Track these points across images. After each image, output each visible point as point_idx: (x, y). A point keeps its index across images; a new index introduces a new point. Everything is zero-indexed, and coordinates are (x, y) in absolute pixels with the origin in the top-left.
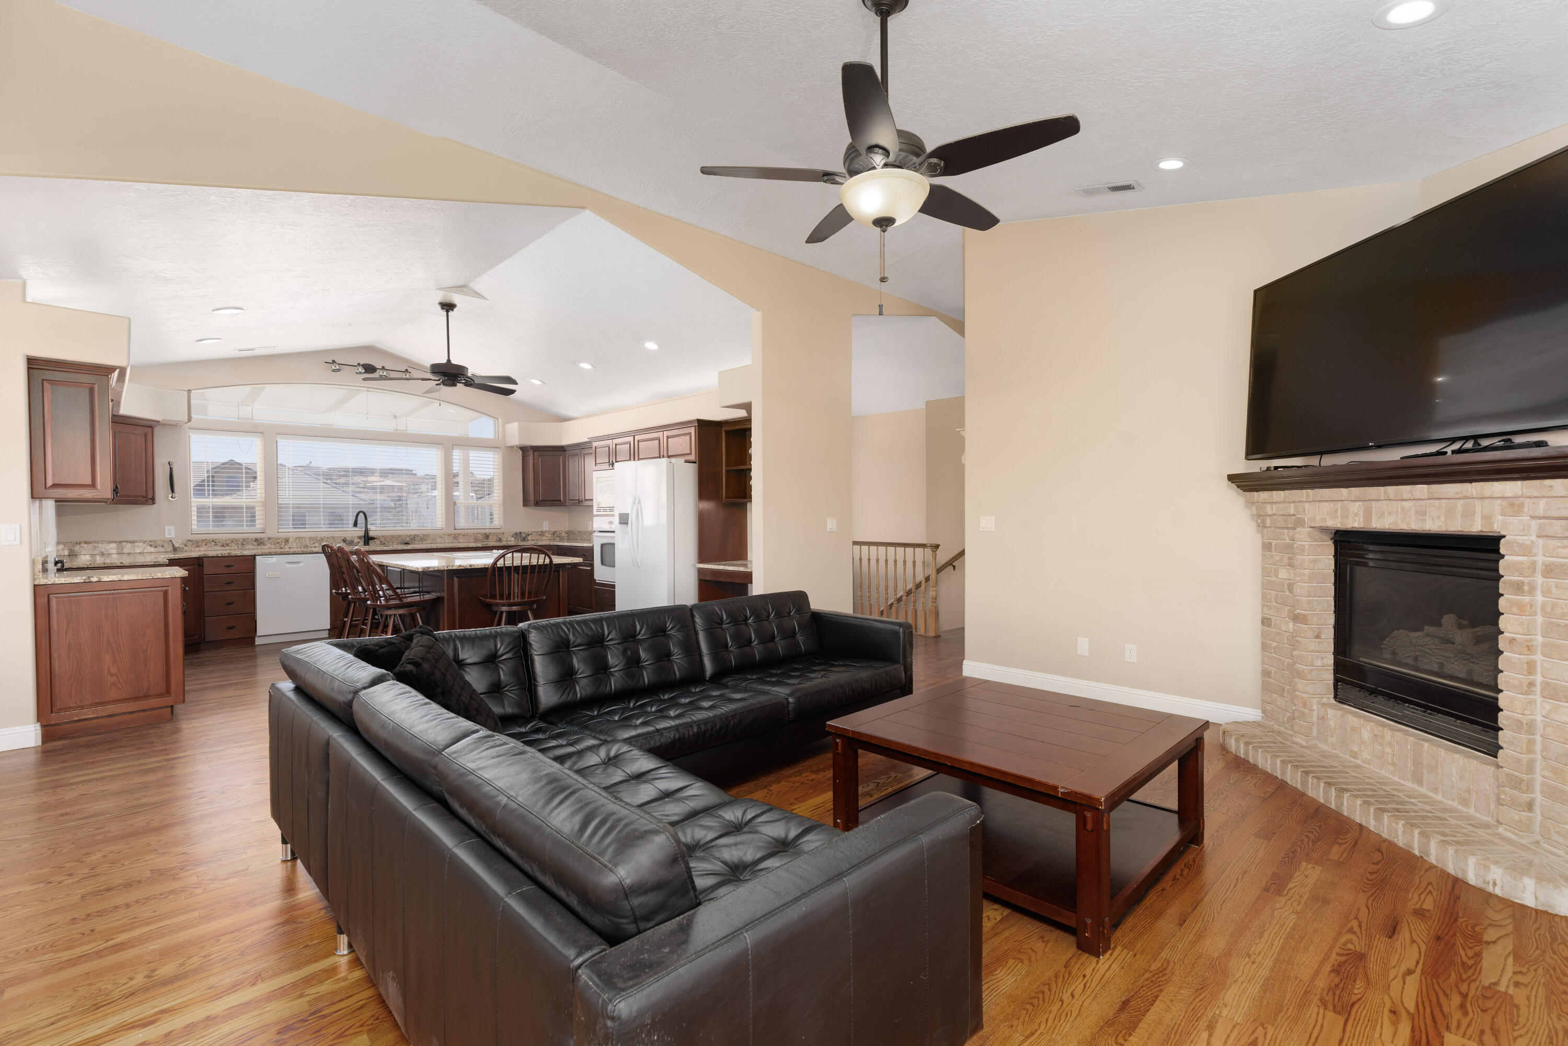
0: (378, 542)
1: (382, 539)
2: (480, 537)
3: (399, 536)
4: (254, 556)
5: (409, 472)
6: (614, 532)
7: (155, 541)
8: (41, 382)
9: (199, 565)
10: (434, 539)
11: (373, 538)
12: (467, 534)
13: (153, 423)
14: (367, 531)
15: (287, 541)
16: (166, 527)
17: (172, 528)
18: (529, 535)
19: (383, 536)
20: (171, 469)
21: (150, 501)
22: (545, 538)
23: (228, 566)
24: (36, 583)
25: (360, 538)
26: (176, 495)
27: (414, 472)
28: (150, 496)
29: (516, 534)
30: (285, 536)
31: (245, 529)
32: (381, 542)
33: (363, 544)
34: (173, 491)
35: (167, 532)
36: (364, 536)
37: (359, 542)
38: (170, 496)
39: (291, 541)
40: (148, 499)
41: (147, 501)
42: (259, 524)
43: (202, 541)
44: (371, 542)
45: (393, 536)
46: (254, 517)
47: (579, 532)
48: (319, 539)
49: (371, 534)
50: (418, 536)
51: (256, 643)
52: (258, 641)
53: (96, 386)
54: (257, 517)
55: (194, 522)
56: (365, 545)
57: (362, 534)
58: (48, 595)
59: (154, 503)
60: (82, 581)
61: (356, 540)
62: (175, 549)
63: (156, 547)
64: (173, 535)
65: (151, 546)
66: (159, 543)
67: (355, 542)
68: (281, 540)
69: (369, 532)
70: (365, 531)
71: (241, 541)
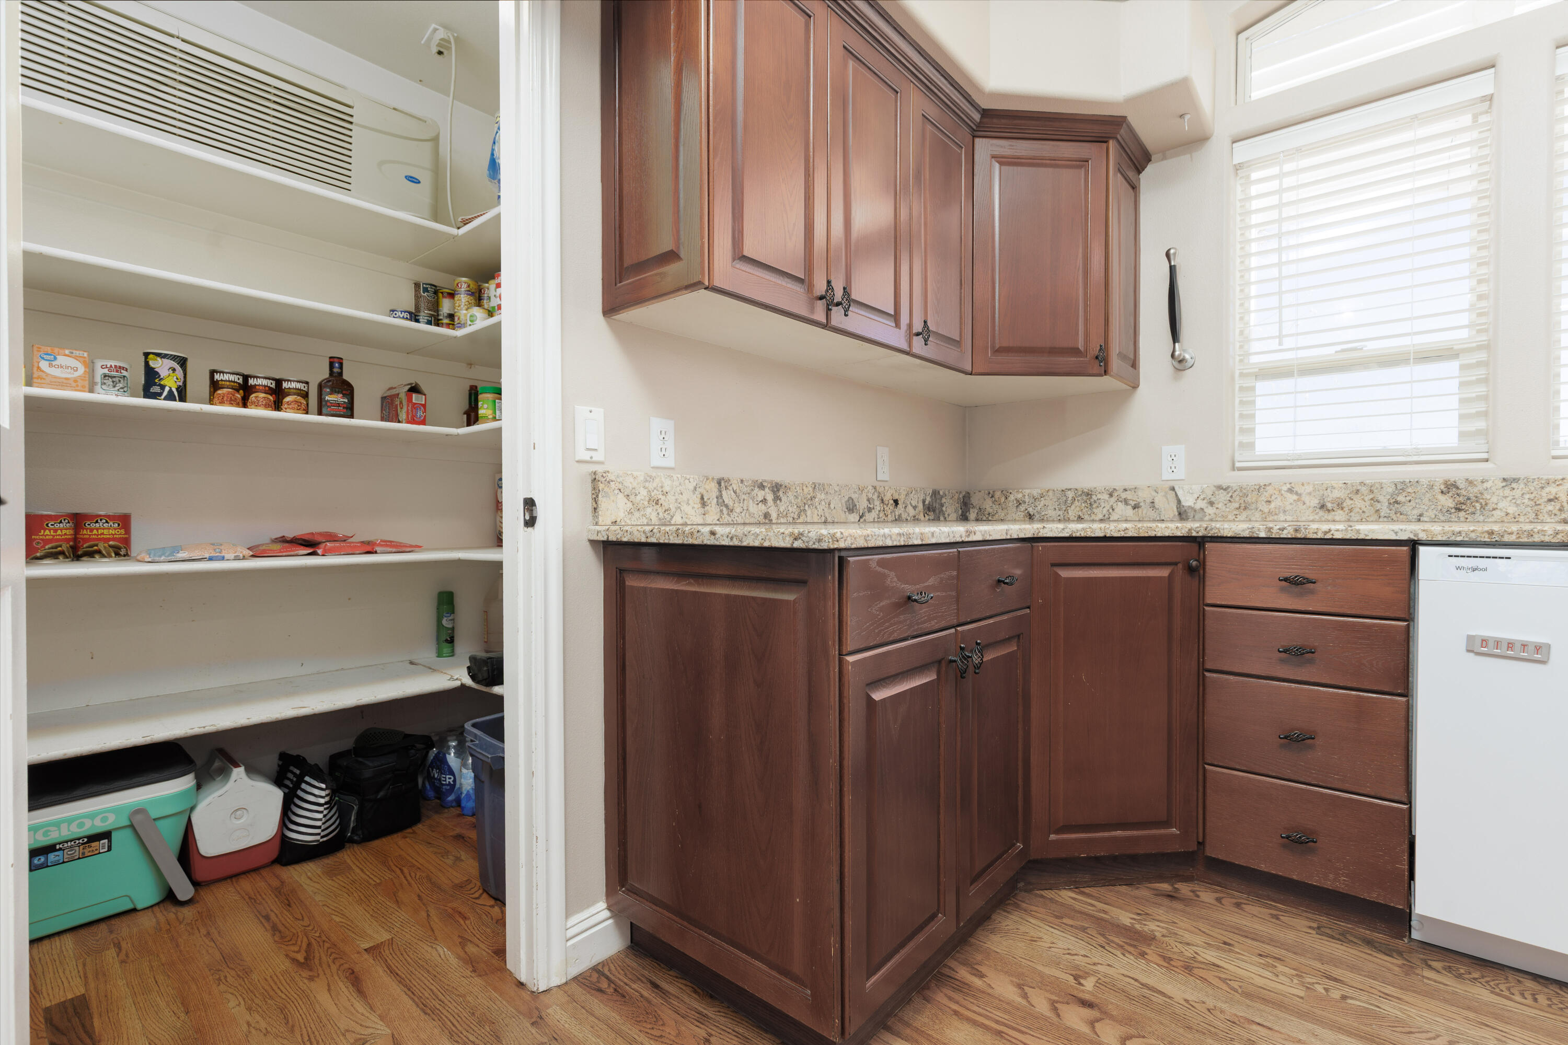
4: (1416, 545)
7: (1135, 490)
9: (1191, 565)
16: (1166, 450)
17: (1179, 450)
20: (1173, 270)
23: (1293, 581)
26: (1182, 346)
34: (1175, 337)
41: (1088, 363)
62: (1182, 514)
63: (1136, 507)
64: (1180, 474)
65: (1126, 502)
66: (1144, 496)
68: (1564, 487)
71: (1390, 490)
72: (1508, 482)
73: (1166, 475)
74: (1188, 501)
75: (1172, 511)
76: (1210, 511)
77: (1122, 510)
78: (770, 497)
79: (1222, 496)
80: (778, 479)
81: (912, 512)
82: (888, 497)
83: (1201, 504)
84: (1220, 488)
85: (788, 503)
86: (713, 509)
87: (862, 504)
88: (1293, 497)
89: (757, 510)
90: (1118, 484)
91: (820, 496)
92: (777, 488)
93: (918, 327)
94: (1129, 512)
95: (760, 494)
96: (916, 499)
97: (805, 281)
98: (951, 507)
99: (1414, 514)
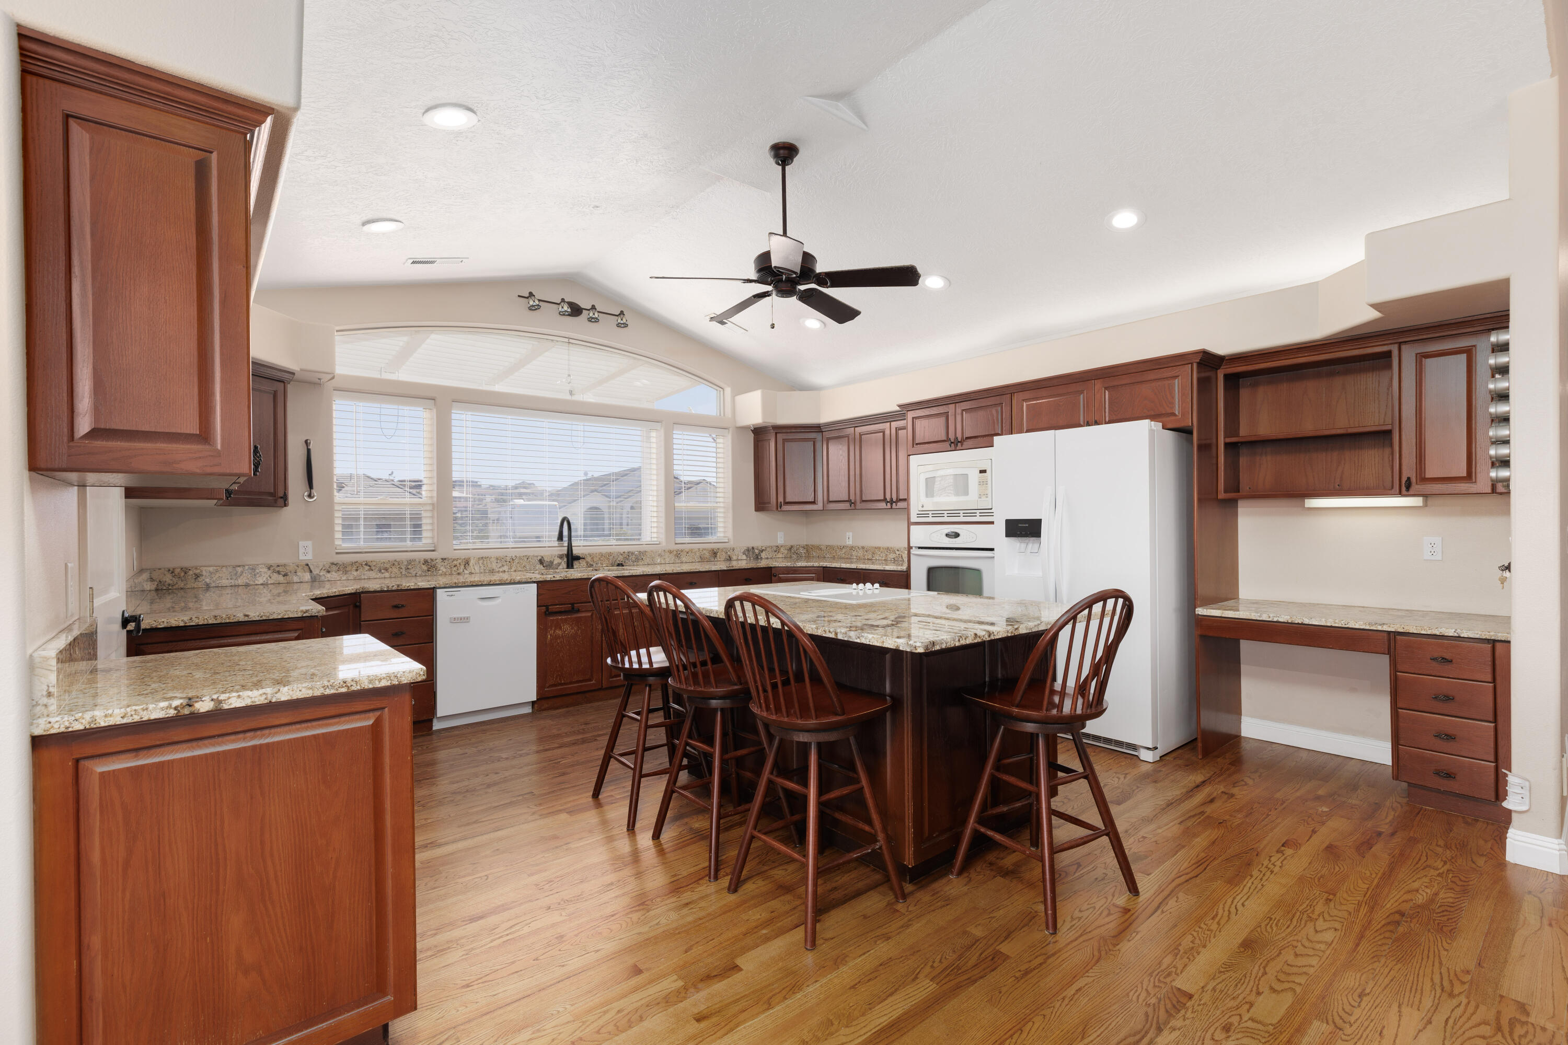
0: (583, 563)
1: (590, 560)
2: (707, 554)
3: (610, 554)
4: (433, 590)
5: (475, 485)
6: (992, 550)
7: (285, 565)
8: (59, 119)
9: (356, 606)
10: (653, 558)
11: (578, 558)
12: (691, 550)
13: (286, 376)
14: (570, 547)
15: (467, 563)
16: (301, 543)
17: (309, 544)
18: (762, 551)
19: (590, 555)
20: (309, 451)
21: (281, 501)
22: (780, 555)
23: (396, 607)
24: (38, 732)
25: (561, 557)
26: (314, 492)
27: (479, 483)
28: (281, 494)
29: (748, 550)
30: (463, 555)
31: (409, 544)
32: (587, 563)
33: (565, 566)
34: (311, 486)
35: (301, 551)
36: (567, 556)
37: (559, 564)
38: (306, 494)
39: (472, 563)
40: (278, 499)
41: (276, 501)
42: (427, 538)
43: (352, 564)
44: (576, 564)
45: (602, 555)
46: (420, 526)
47: (827, 546)
48: (508, 559)
49: (576, 551)
50: (633, 553)
51: (434, 728)
52: (437, 726)
53: (214, 156)
54: (424, 527)
55: (338, 535)
56: (568, 567)
57: (564, 550)
58: (77, 761)
59: (285, 505)
60: (172, 712)
61: (557, 561)
63: (285, 575)
64: (309, 557)
65: (279, 572)
66: (290, 569)
67: (555, 563)
68: (459, 561)
69: (573, 548)
70: (568, 547)
71: (405, 563)
72: (443, 559)
73: (302, 557)
77: (276, 578)
84: (333, 564)
90: (275, 560)
94: (279, 578)
99: (414, 573)
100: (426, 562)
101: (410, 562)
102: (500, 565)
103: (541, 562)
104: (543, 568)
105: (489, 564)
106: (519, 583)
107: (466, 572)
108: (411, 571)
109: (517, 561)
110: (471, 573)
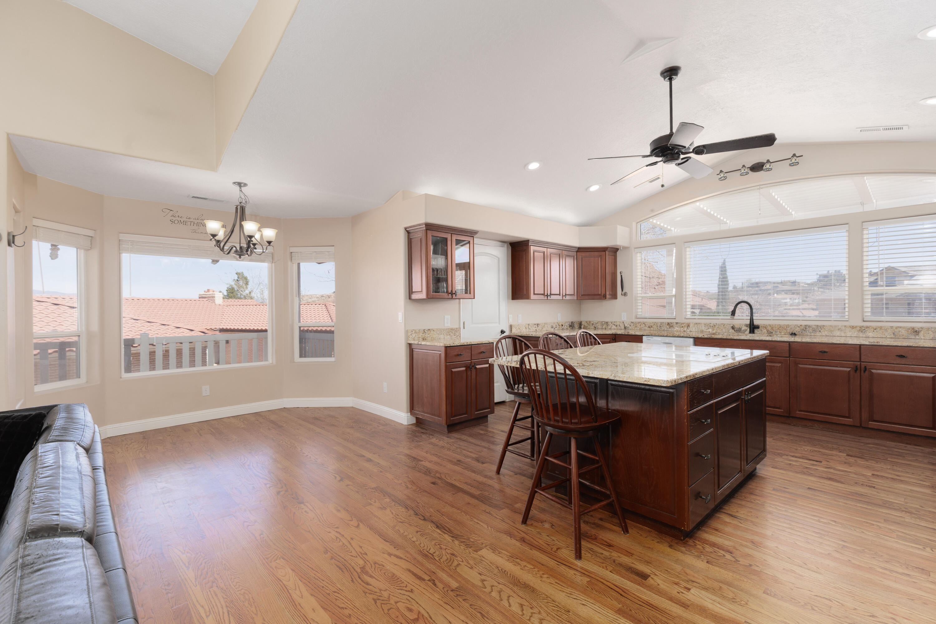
0: (765, 330)
1: (769, 328)
2: (903, 332)
3: (788, 326)
7: (616, 322)
11: (758, 327)
16: (622, 314)
17: (625, 314)
19: (770, 325)
20: (621, 277)
25: (746, 325)
30: (688, 321)
31: (664, 315)
32: (768, 331)
34: (622, 290)
35: (622, 317)
36: (750, 325)
37: (746, 330)
39: (691, 326)
42: (672, 312)
44: (758, 330)
45: (780, 326)
48: (712, 325)
49: (756, 323)
50: (809, 326)
56: (750, 332)
57: (748, 322)
61: (744, 328)
62: (625, 328)
63: (616, 326)
64: (625, 319)
65: (614, 325)
66: (618, 324)
67: (742, 329)
68: (685, 325)
69: (754, 321)
70: (751, 319)
71: (659, 324)
72: (677, 323)
73: (623, 319)
74: (626, 325)
75: (623, 327)
76: (630, 327)
77: (614, 327)
78: (537, 326)
79: (632, 324)
80: (538, 323)
81: (566, 327)
82: (560, 324)
83: (628, 326)
84: (632, 322)
85: (540, 327)
86: (527, 329)
87: (555, 326)
88: (644, 325)
89: (535, 329)
90: (613, 321)
91: (546, 325)
92: (538, 325)
93: (564, 295)
94: (615, 327)
95: (535, 326)
96: (567, 324)
97: (543, 294)
98: (576, 326)
99: (663, 329)
100: (668, 324)
101: (662, 323)
102: (707, 328)
103: (733, 328)
104: (734, 332)
105: (700, 327)
106: (683, 337)
107: (688, 330)
108: (662, 328)
109: (717, 327)
110: (691, 331)
